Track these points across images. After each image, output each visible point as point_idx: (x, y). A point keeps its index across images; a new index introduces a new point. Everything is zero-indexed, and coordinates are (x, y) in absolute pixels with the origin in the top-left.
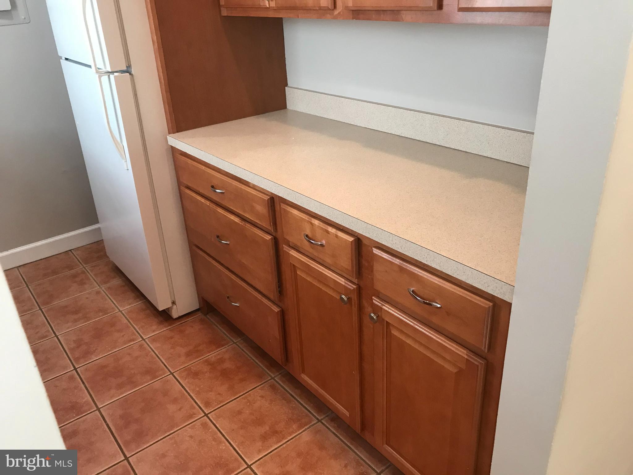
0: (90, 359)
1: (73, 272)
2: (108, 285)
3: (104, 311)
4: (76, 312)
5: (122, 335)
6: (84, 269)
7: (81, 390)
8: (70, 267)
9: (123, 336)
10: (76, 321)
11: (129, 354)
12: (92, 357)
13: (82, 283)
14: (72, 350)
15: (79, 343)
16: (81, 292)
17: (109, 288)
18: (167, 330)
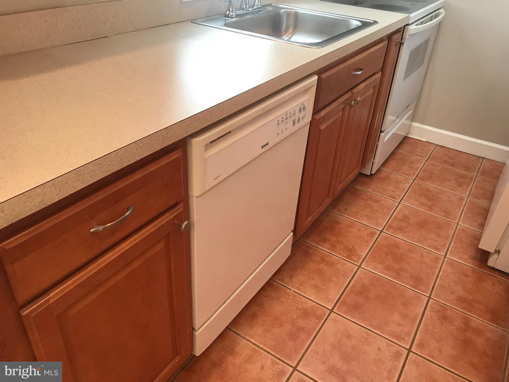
0: (397, 234)
1: (466, 173)
2: (475, 200)
3: (447, 213)
4: (429, 199)
5: (435, 239)
6: (475, 177)
7: (367, 246)
8: (467, 169)
9: (436, 241)
10: (422, 204)
11: (422, 256)
12: (400, 235)
13: (460, 185)
14: (396, 218)
15: (405, 219)
16: (451, 189)
17: (473, 203)
18: (472, 267)
